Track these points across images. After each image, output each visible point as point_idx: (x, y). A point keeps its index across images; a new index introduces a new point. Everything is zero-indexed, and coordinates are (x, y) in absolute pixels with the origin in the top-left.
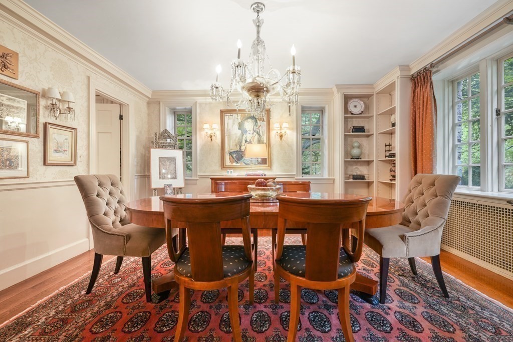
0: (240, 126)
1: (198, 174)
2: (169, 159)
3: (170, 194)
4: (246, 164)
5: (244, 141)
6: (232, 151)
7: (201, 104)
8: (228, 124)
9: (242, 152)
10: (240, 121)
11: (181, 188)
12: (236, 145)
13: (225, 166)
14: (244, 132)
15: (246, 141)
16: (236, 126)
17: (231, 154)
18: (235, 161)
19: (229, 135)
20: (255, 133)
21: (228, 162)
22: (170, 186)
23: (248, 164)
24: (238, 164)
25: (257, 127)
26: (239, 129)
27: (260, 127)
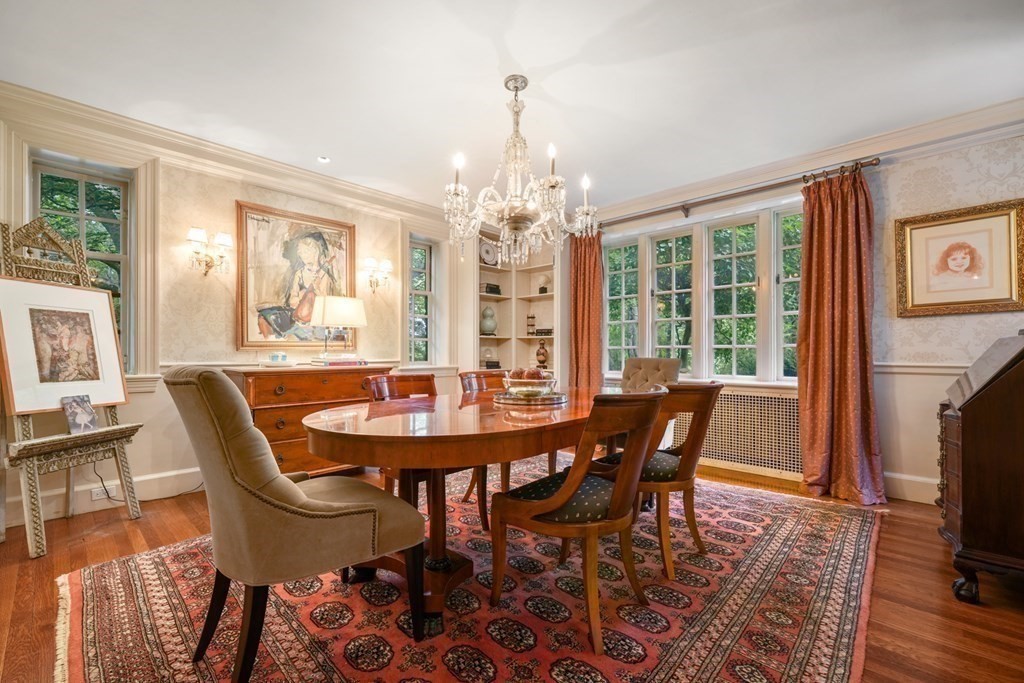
0: (288, 249)
1: (161, 363)
2: (66, 317)
3: (86, 426)
4: (302, 339)
5: (296, 287)
6: (267, 306)
7: (169, 169)
8: (255, 239)
9: (292, 310)
10: (287, 237)
11: (112, 408)
12: (277, 294)
13: (245, 342)
14: (297, 265)
15: (302, 287)
16: (277, 249)
17: (262, 313)
18: (275, 330)
19: (258, 268)
20: (322, 272)
21: (254, 334)
22: (82, 401)
23: (306, 339)
24: (282, 339)
25: (328, 259)
26: (284, 256)
27: (334, 260)
